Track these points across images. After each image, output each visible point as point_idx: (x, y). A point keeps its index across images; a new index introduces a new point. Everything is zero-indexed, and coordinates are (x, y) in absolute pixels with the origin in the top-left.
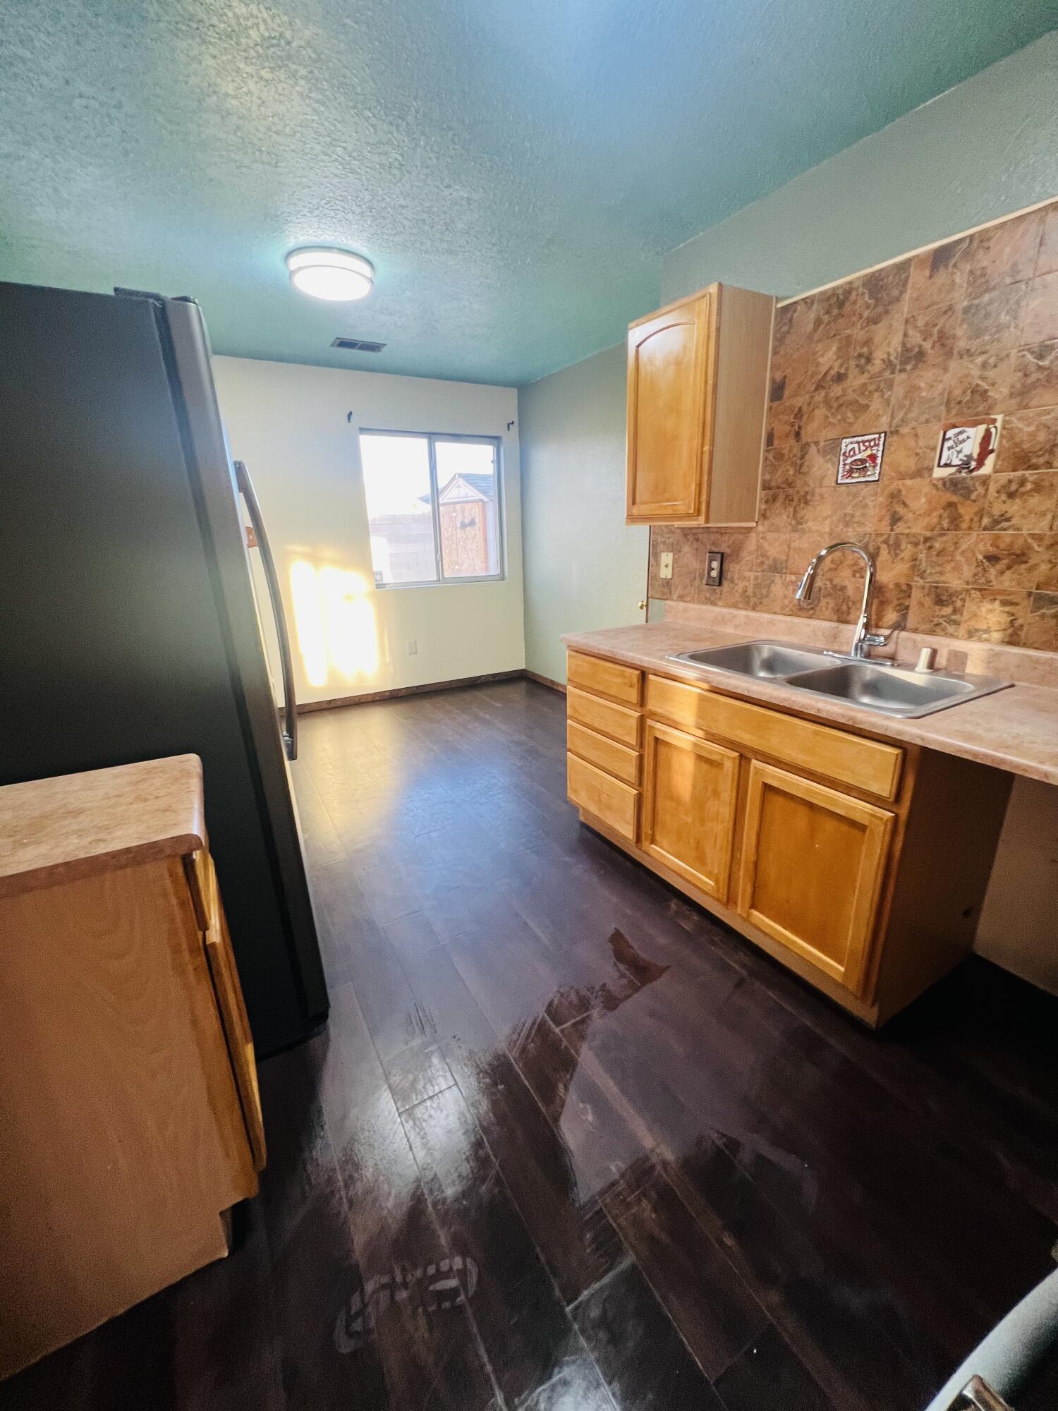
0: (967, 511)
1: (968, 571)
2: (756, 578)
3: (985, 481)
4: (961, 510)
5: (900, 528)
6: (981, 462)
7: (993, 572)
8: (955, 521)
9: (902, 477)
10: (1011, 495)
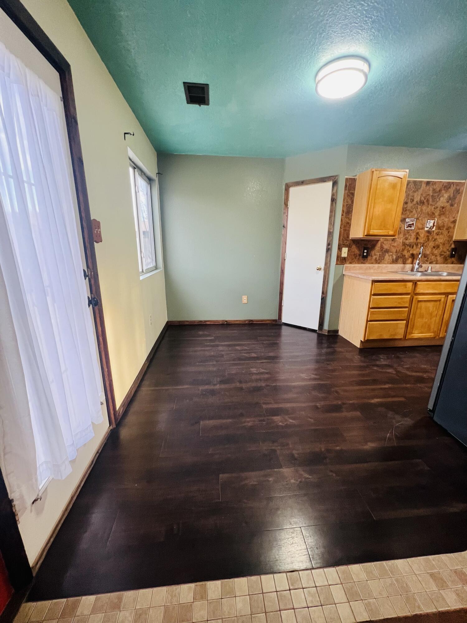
0: (430, 238)
1: (430, 250)
2: (380, 255)
3: (433, 231)
4: (430, 237)
5: (418, 241)
6: (433, 228)
7: (434, 250)
8: (428, 239)
9: (419, 229)
10: (437, 235)
